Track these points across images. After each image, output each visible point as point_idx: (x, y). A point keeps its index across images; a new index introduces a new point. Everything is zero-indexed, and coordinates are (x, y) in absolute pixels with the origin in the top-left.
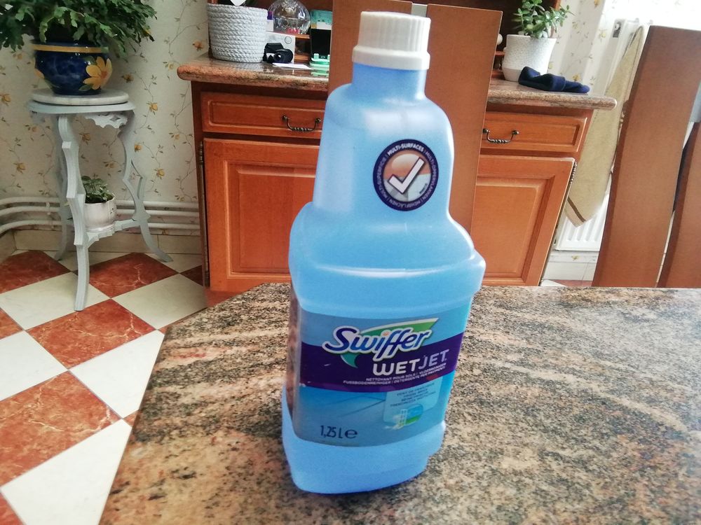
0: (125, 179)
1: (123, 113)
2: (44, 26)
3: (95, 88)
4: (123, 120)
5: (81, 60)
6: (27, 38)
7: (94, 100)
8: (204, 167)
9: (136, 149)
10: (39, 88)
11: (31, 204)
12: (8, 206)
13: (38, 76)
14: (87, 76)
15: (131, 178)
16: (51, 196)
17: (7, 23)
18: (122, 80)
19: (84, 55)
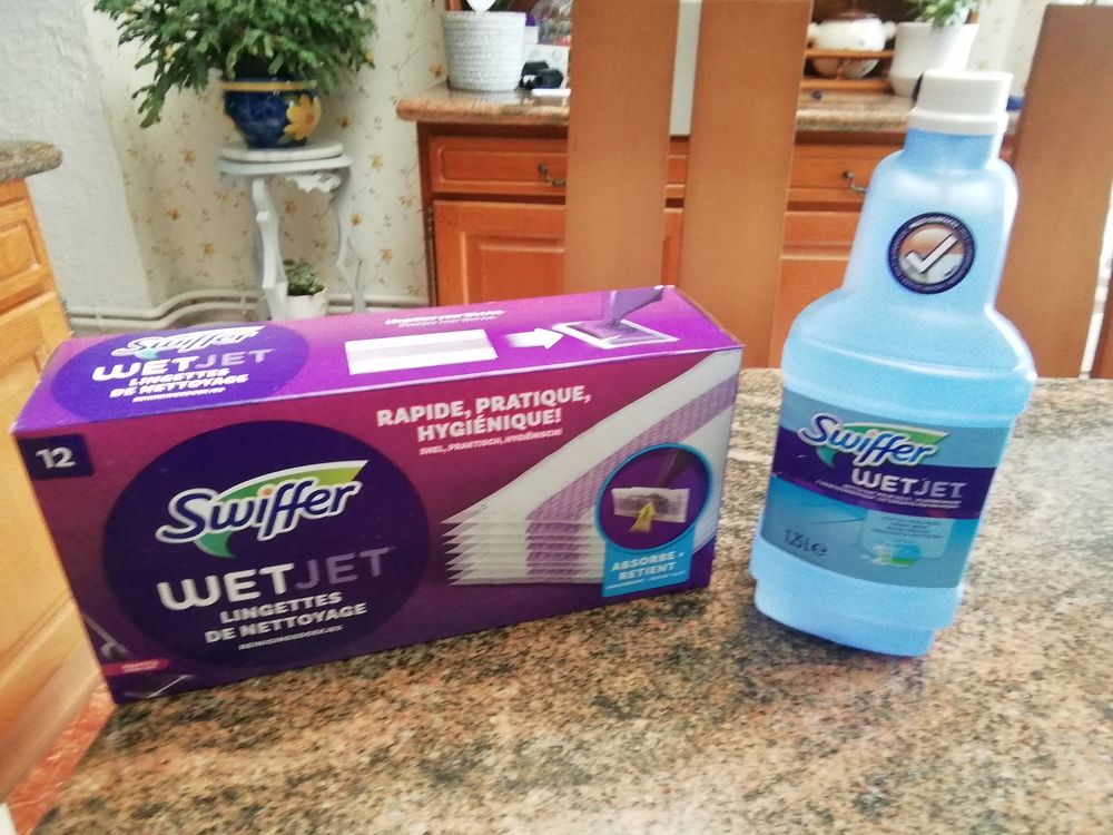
0: (340, 262)
1: (335, 171)
2: (232, 58)
3: (299, 137)
4: (334, 181)
5: (280, 101)
6: (214, 73)
7: (297, 154)
8: (434, 242)
9: (356, 221)
10: (232, 140)
11: (223, 299)
12: (194, 302)
13: (228, 124)
14: (287, 122)
15: (348, 263)
16: (246, 289)
17: (189, 56)
18: (335, 125)
19: (283, 94)
